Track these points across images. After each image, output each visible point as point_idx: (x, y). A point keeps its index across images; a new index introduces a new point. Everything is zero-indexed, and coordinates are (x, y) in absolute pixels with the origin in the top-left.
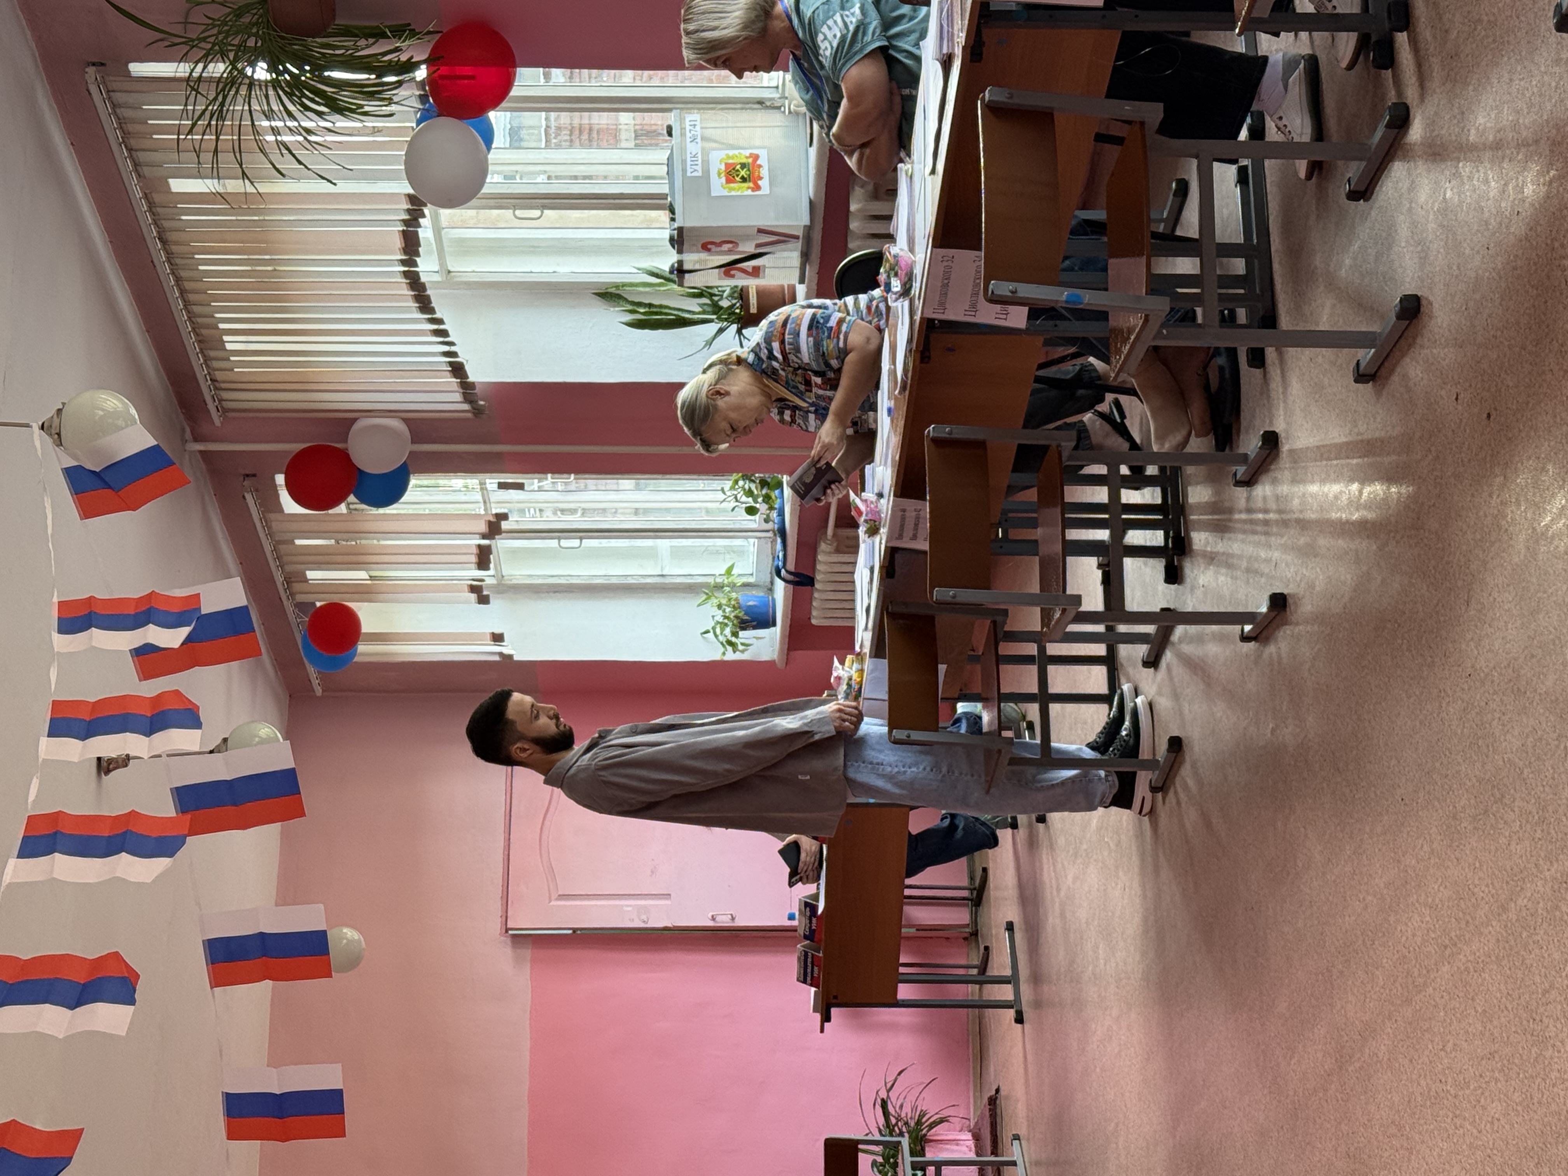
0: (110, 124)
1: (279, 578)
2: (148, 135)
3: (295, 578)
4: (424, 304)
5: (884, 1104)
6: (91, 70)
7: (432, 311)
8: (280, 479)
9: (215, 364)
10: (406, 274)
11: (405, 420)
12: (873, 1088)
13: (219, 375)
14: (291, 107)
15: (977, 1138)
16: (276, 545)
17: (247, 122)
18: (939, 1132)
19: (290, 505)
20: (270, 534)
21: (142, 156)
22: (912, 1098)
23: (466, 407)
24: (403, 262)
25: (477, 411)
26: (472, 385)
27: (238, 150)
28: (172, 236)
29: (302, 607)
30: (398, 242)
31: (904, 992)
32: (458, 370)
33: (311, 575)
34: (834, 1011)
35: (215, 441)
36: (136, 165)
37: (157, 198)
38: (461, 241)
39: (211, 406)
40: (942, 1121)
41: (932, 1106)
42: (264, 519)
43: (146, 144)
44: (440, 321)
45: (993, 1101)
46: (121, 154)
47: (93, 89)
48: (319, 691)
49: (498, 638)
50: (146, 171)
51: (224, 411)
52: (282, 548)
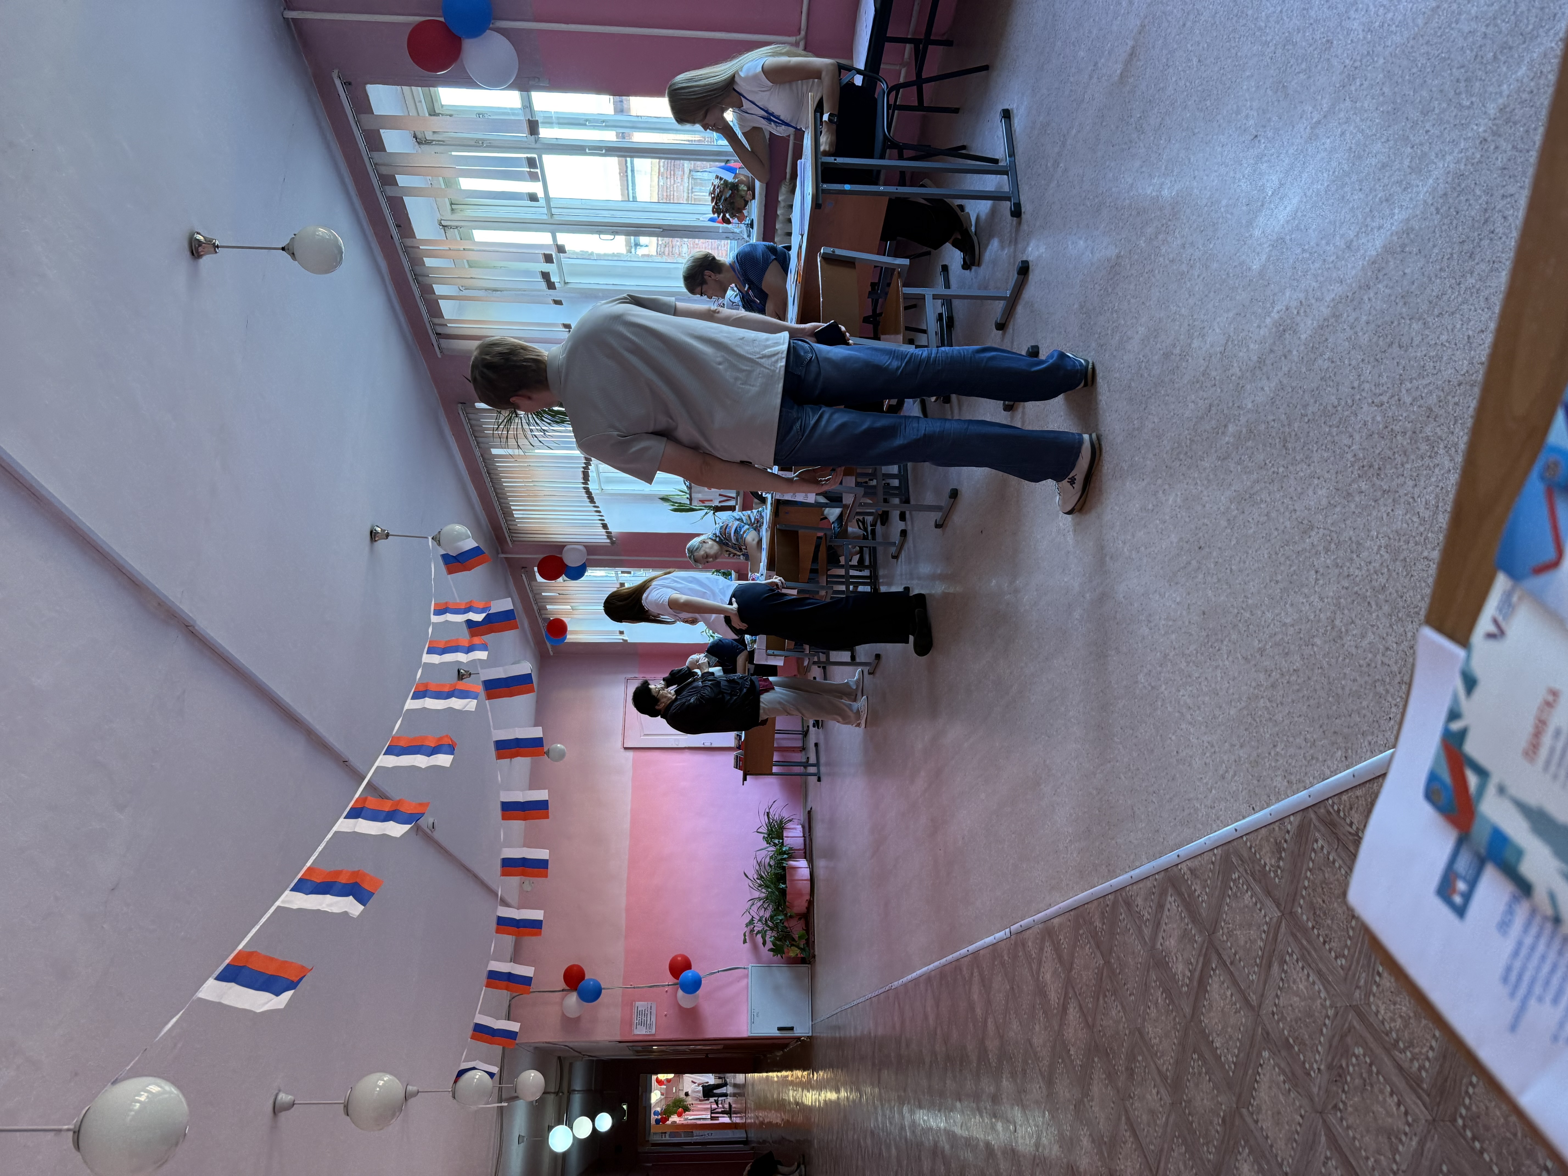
0: (467, 427)
1: (535, 608)
2: (483, 431)
3: (542, 609)
4: (591, 499)
5: (768, 814)
6: (460, 405)
7: (594, 503)
8: (536, 569)
9: (510, 523)
10: (584, 488)
11: (585, 546)
12: (764, 808)
13: (511, 527)
14: (538, 421)
15: (803, 827)
16: (535, 595)
17: (520, 426)
18: (789, 825)
19: (539, 579)
20: (532, 591)
21: (480, 440)
22: (779, 811)
23: (608, 541)
24: (583, 483)
25: (613, 543)
26: (610, 533)
27: (516, 438)
28: (492, 471)
29: (544, 619)
30: (581, 476)
31: (775, 769)
32: (605, 526)
33: (548, 607)
34: (748, 777)
35: (510, 553)
36: (478, 443)
37: (486, 456)
38: (607, 477)
39: (508, 539)
40: (790, 821)
41: (786, 815)
42: (529, 584)
43: (482, 435)
44: (597, 507)
45: (809, 812)
46: (472, 439)
47: (461, 413)
48: (551, 653)
49: (621, 633)
50: (482, 445)
51: (513, 542)
52: (537, 596)
